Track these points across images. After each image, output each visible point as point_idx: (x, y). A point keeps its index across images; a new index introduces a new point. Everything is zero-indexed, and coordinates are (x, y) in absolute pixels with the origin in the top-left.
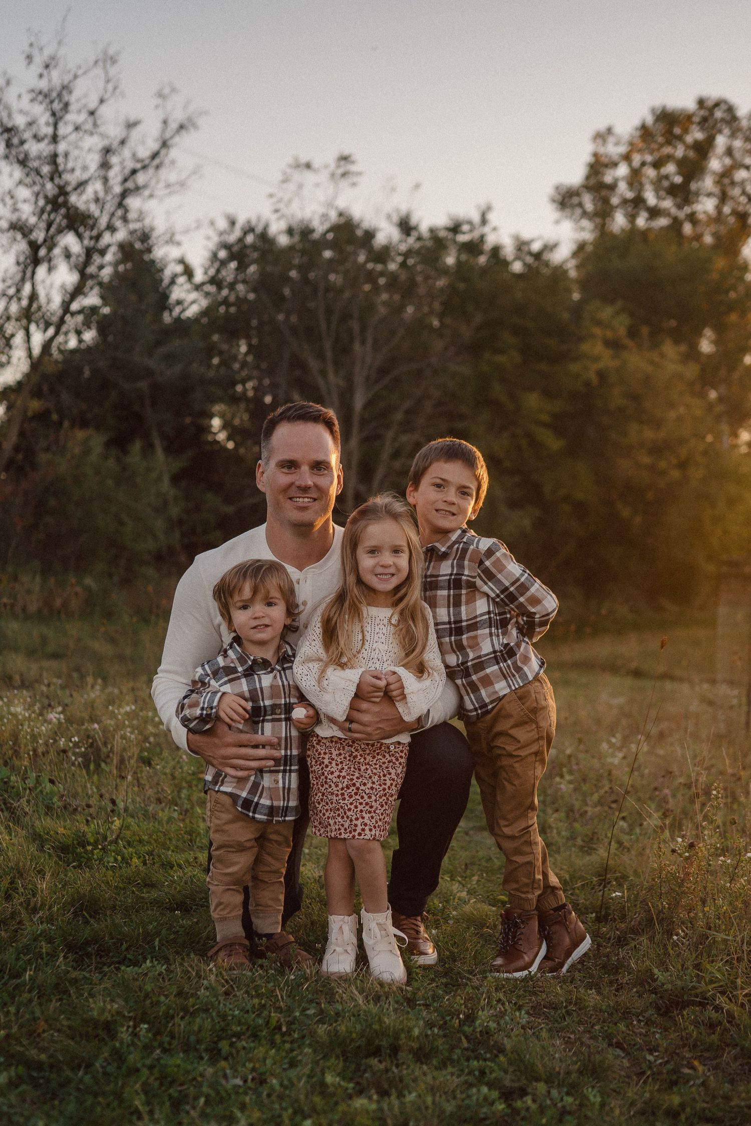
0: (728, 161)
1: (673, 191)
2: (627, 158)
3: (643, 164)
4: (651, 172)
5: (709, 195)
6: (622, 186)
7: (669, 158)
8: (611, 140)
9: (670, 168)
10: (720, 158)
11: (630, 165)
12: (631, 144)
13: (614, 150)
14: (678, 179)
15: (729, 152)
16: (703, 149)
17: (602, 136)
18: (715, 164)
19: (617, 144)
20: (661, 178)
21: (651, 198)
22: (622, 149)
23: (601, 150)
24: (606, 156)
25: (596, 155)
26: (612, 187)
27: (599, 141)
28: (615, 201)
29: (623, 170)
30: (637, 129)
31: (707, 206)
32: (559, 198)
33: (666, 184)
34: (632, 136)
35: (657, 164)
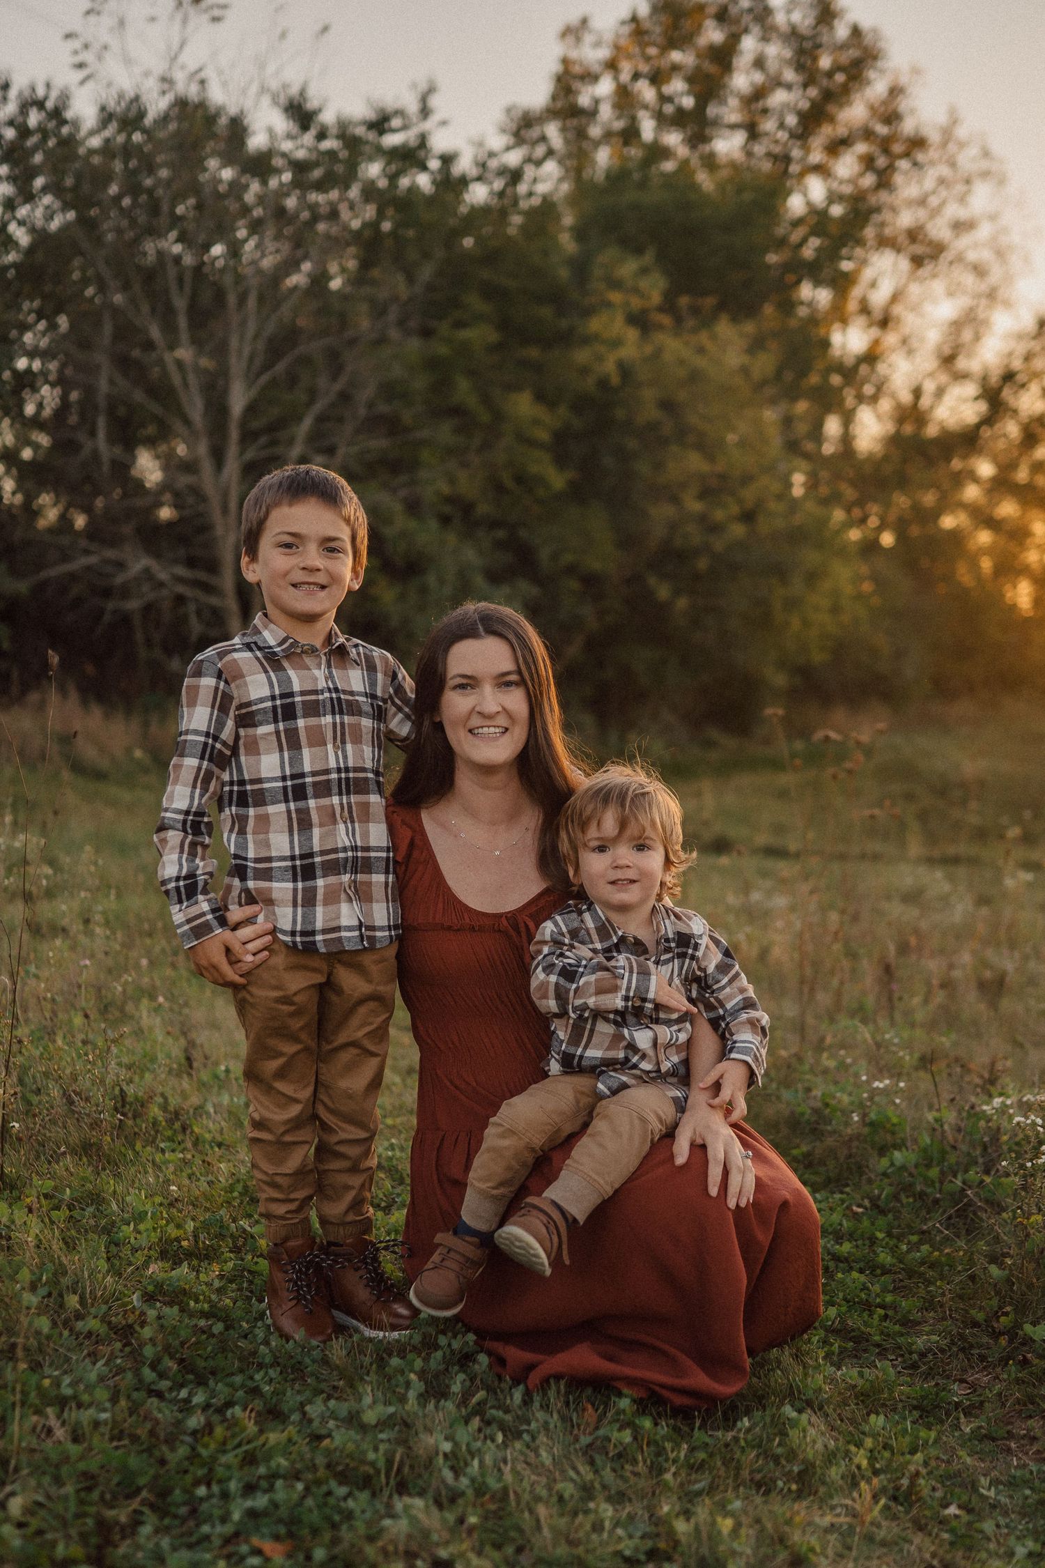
0: (758, 77)
1: (680, 119)
2: (612, 65)
3: (636, 76)
4: (647, 92)
5: (733, 127)
6: (606, 112)
7: (675, 68)
8: (588, 39)
9: (677, 86)
10: (748, 73)
11: (616, 78)
12: (617, 47)
13: (592, 54)
14: (688, 102)
15: (759, 63)
16: (723, 57)
17: (575, 31)
18: (742, 80)
19: (597, 44)
20: (664, 99)
21: (648, 128)
22: (604, 53)
23: (573, 54)
24: (581, 64)
25: (565, 61)
26: (592, 113)
27: (570, 39)
28: (595, 131)
29: (605, 87)
30: (623, 23)
31: (728, 145)
32: (514, 126)
33: (669, 109)
34: (618, 36)
35: (657, 79)
